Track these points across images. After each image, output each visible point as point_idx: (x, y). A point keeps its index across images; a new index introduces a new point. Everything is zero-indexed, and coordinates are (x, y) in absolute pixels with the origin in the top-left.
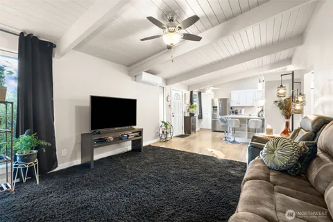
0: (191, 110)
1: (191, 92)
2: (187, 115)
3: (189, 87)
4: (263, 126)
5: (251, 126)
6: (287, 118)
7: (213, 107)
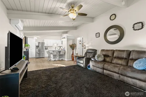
2: (25, 50)
4: (65, 53)
5: (61, 53)
6: (73, 50)
7: (37, 46)
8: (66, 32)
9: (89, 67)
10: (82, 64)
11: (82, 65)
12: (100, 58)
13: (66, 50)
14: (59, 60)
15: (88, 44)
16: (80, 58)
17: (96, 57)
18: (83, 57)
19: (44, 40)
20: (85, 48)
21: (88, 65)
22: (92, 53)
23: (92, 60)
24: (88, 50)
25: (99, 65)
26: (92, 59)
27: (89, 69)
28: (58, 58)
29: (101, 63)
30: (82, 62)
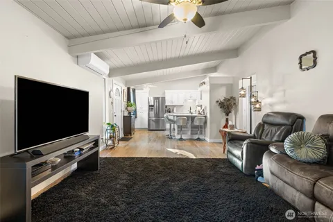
0: (129, 108)
1: (129, 89)
2: (126, 114)
3: (126, 83)
4: (206, 122)
5: (197, 123)
6: (227, 115)
7: (150, 106)
8: (214, 69)
9: (261, 172)
10: (238, 158)
11: (239, 163)
12: (304, 150)
13: (208, 115)
14: (191, 140)
15: (271, 95)
16: (235, 139)
17: (287, 145)
18: (242, 139)
19: (164, 93)
20: (259, 110)
21: (258, 167)
22: (280, 125)
23: (271, 152)
24: (267, 115)
25: (296, 177)
26: (273, 149)
27: (260, 179)
28: (189, 133)
29: (302, 170)
30: (237, 152)
